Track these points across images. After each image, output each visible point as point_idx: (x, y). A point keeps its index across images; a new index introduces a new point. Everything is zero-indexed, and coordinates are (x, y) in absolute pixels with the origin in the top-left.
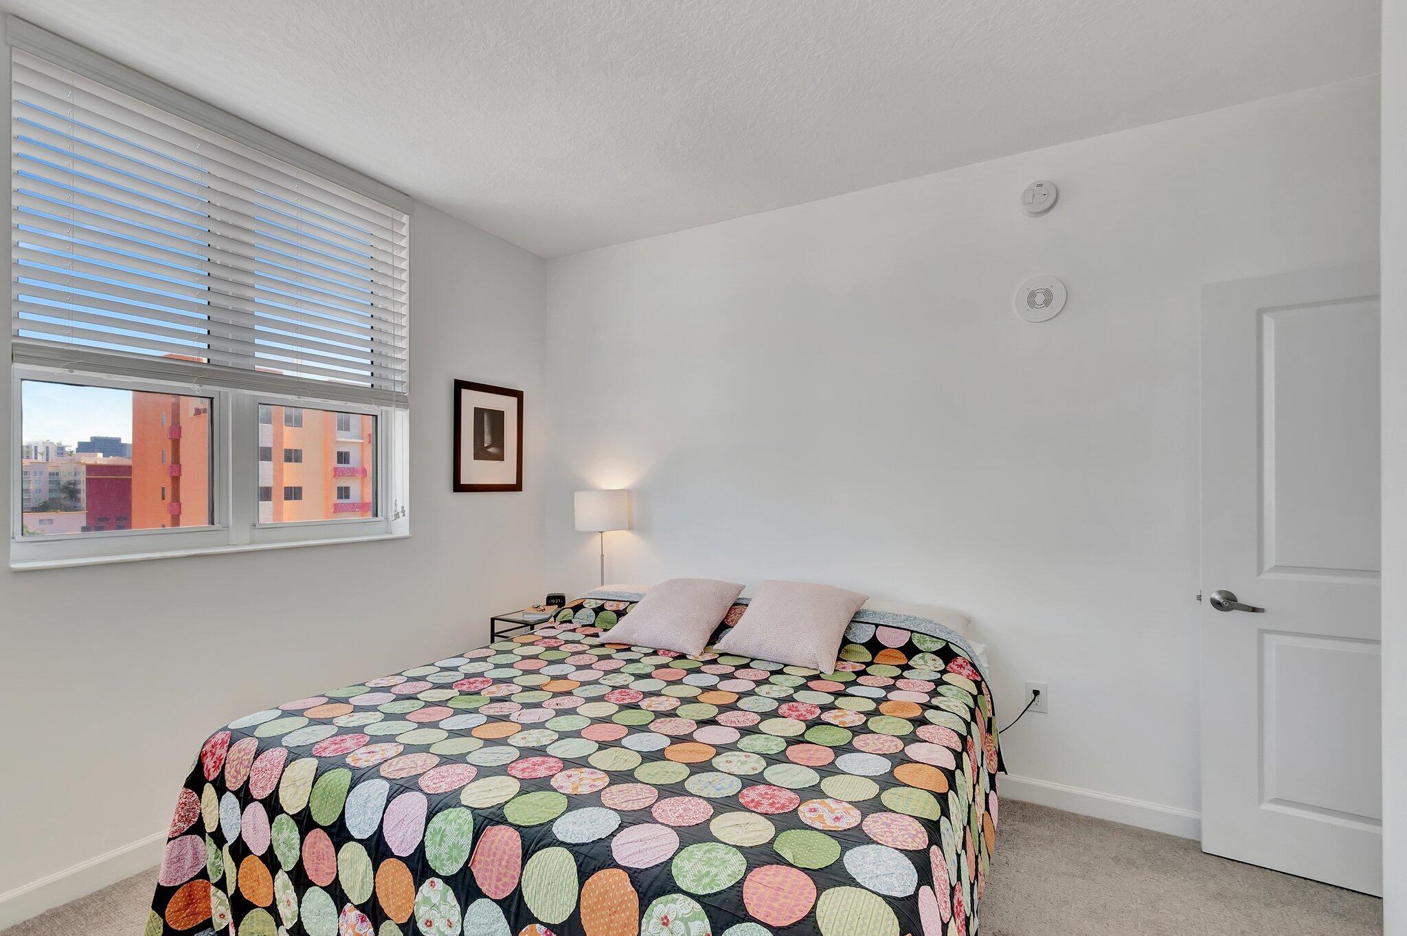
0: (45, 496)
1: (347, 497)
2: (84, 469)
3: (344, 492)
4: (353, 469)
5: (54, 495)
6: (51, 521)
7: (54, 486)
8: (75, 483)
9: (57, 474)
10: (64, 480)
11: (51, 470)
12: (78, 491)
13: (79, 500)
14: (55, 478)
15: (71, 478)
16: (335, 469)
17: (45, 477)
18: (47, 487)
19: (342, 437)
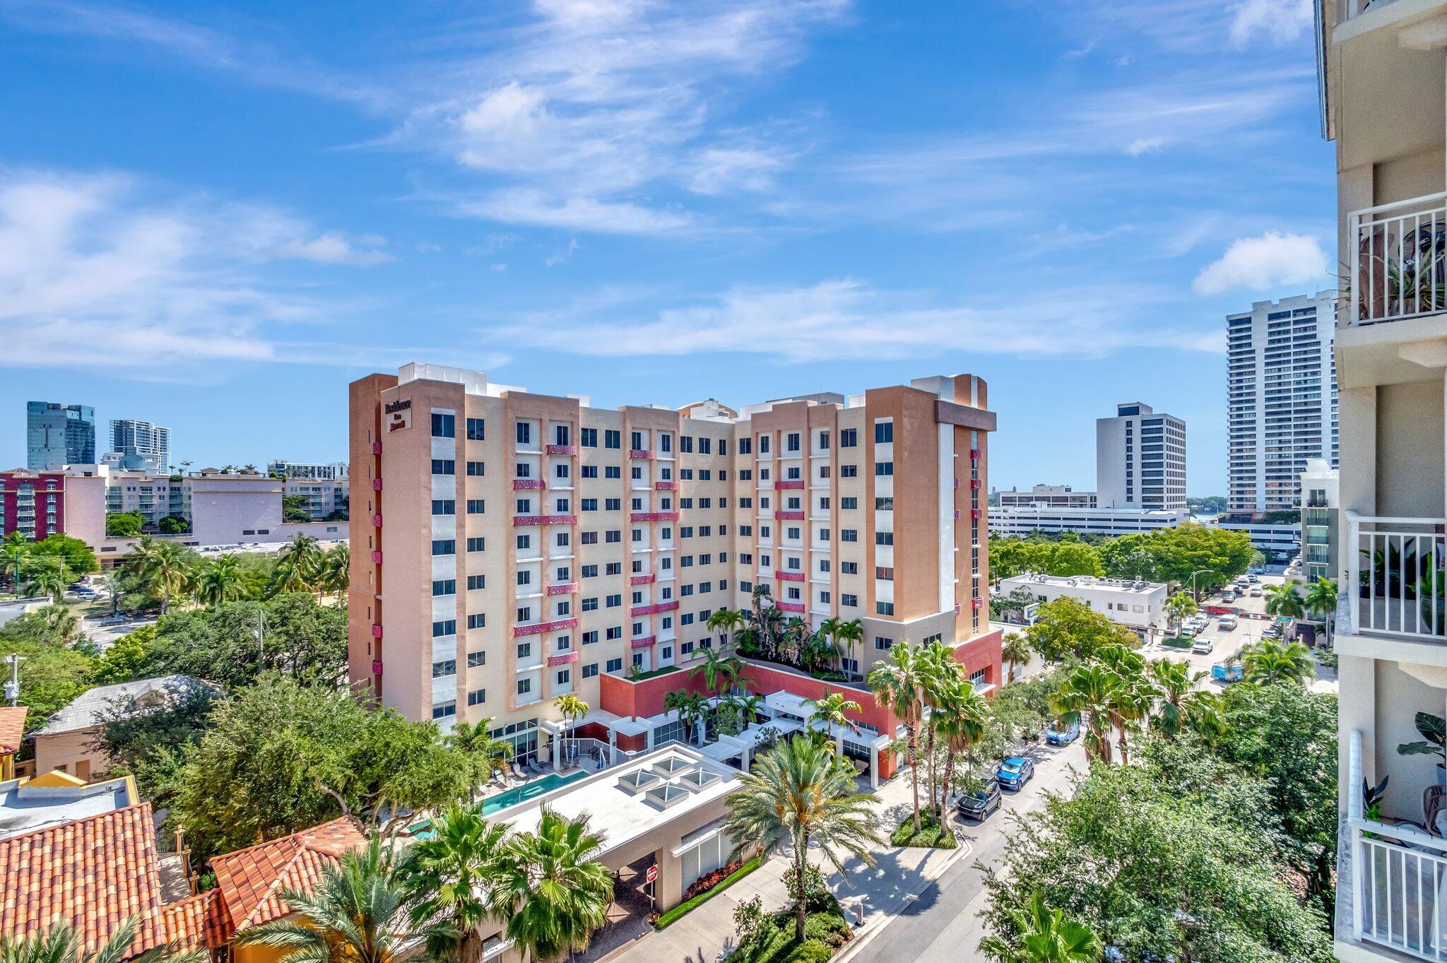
0: (332, 509)
1: (527, 510)
3: (523, 506)
4: (533, 481)
5: (338, 507)
7: (338, 500)
11: (336, 486)
16: (515, 482)
17: (332, 492)
19: (521, 449)
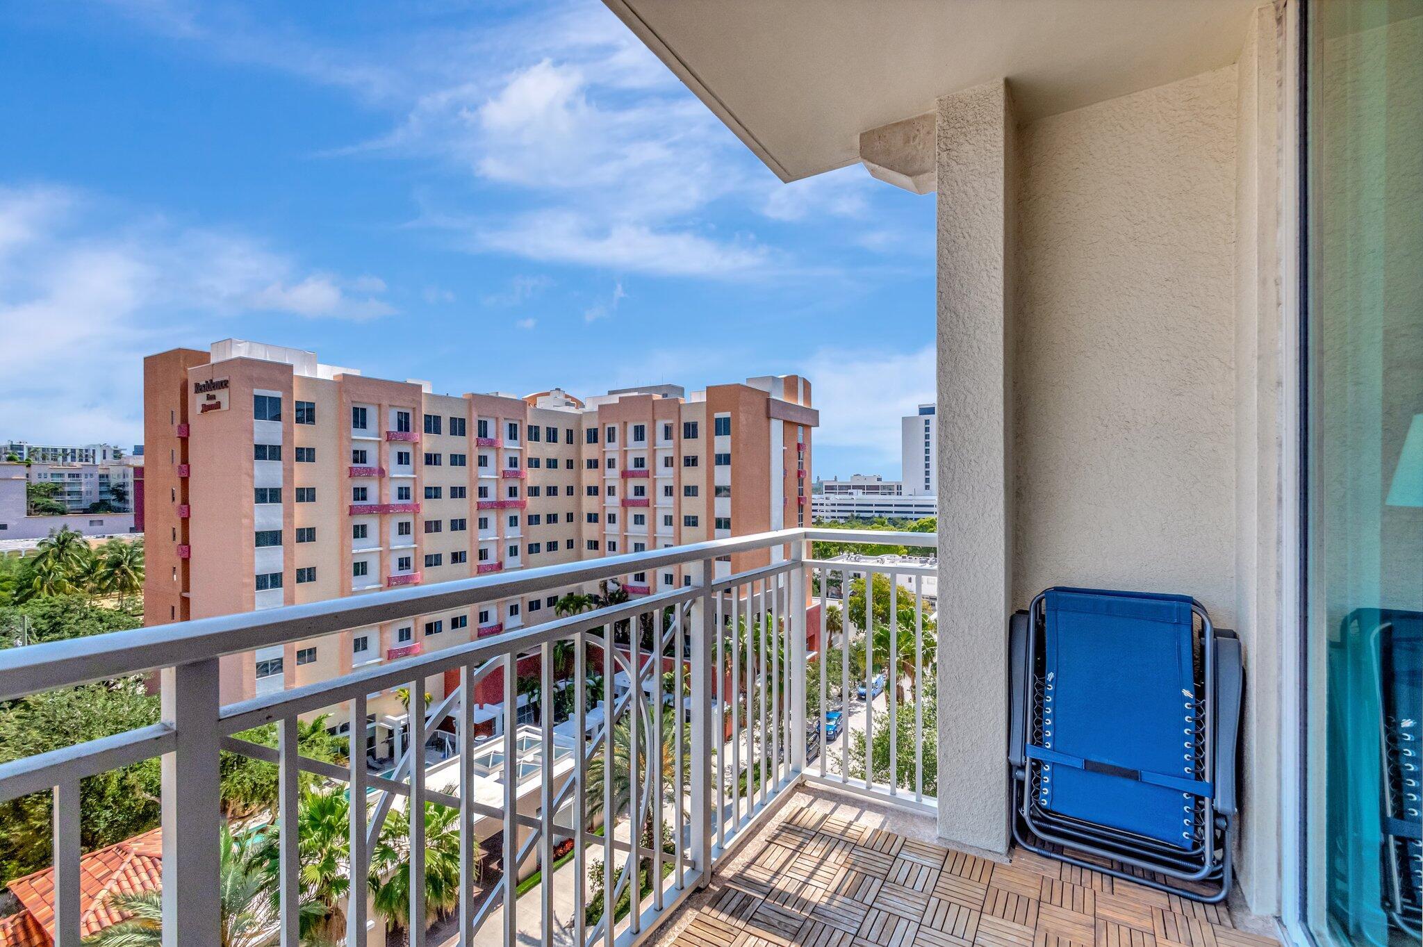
0: (95, 499)
1: (364, 498)
2: (131, 470)
3: (360, 494)
4: (370, 468)
5: (104, 497)
6: (101, 522)
7: (104, 489)
8: (123, 485)
9: (107, 476)
10: (114, 481)
11: (99, 472)
12: (125, 493)
13: (127, 502)
14: (105, 480)
15: (121, 481)
16: (351, 469)
17: (96, 479)
18: (98, 489)
19: (357, 434)
